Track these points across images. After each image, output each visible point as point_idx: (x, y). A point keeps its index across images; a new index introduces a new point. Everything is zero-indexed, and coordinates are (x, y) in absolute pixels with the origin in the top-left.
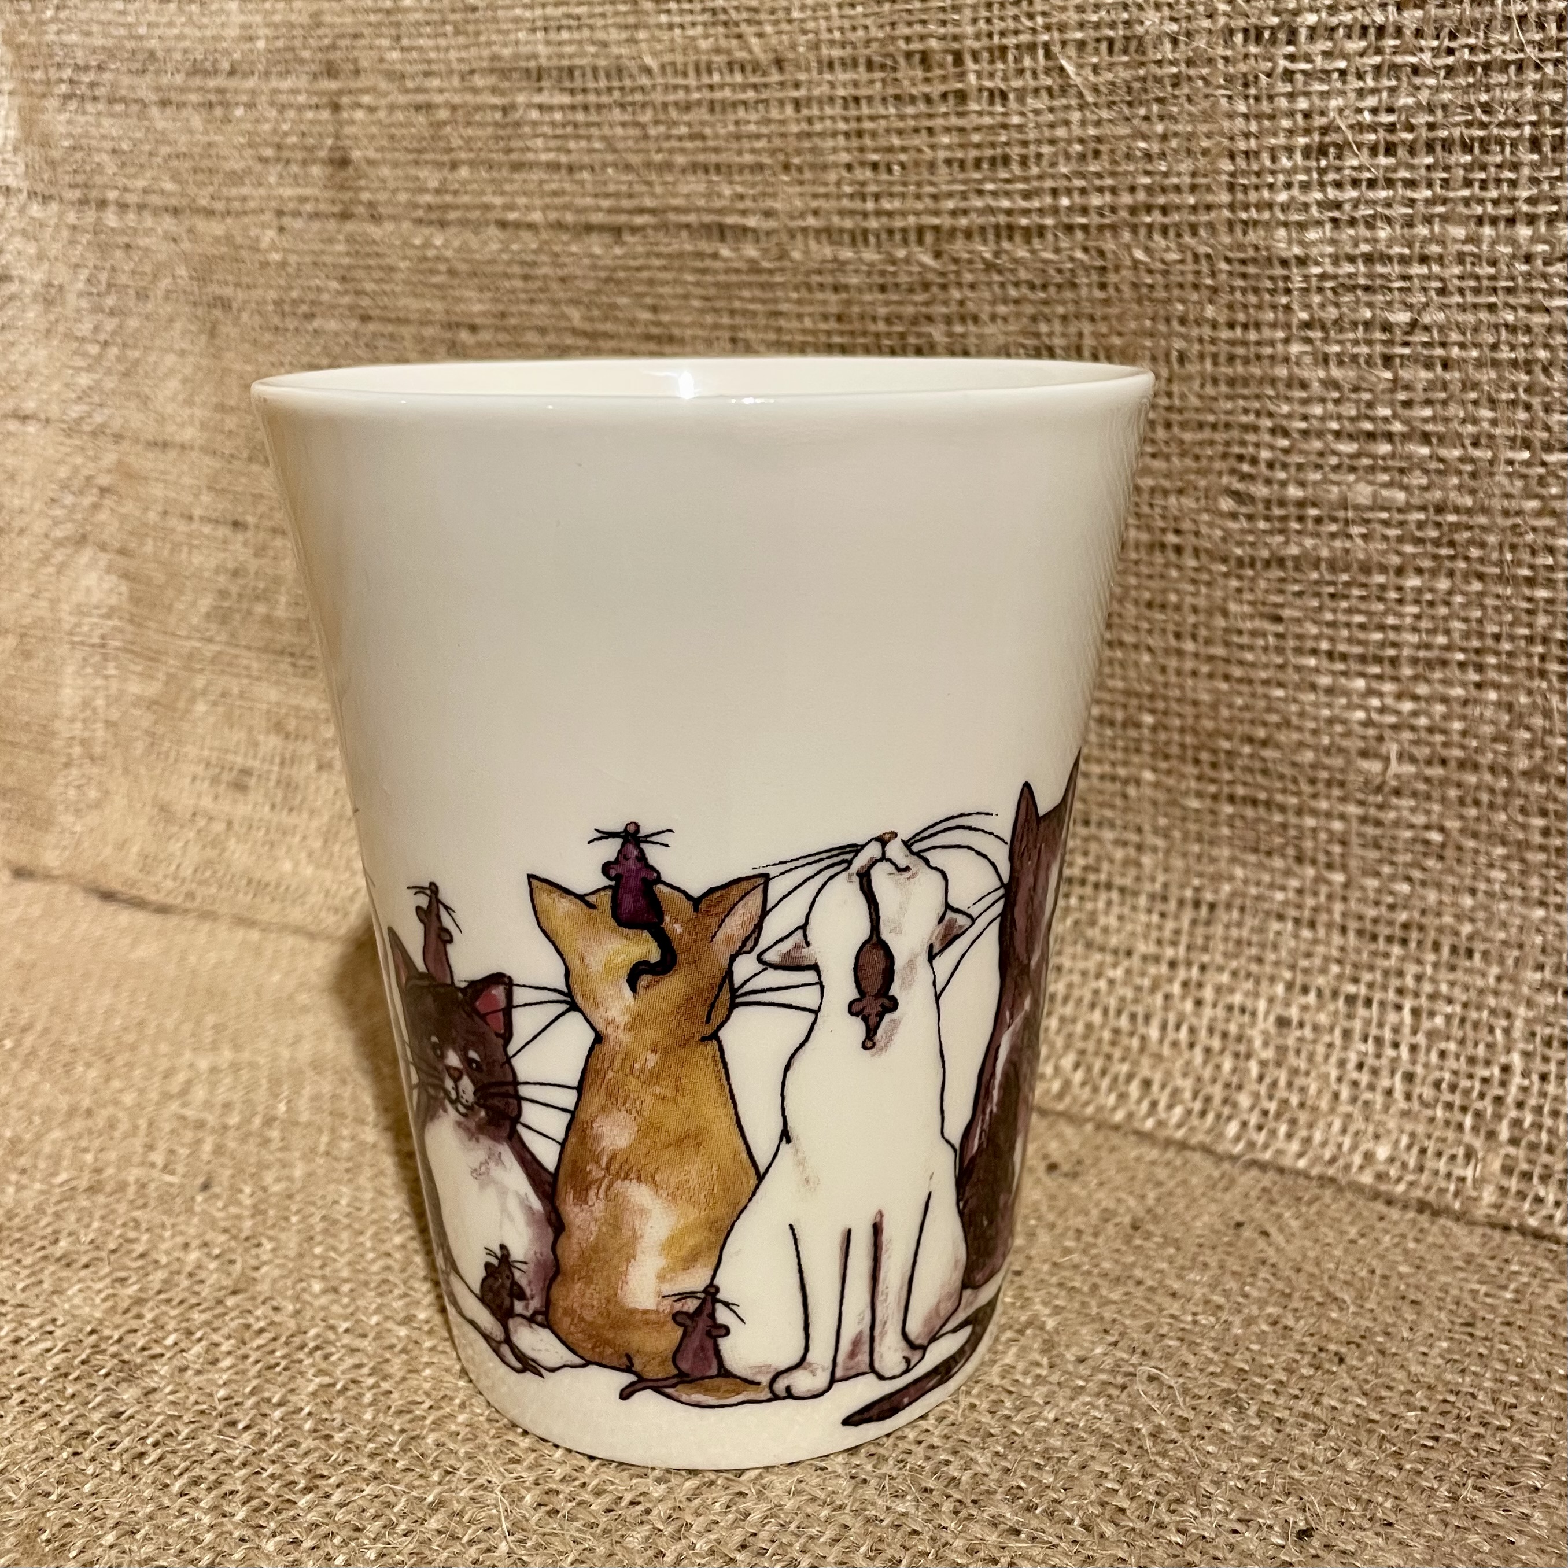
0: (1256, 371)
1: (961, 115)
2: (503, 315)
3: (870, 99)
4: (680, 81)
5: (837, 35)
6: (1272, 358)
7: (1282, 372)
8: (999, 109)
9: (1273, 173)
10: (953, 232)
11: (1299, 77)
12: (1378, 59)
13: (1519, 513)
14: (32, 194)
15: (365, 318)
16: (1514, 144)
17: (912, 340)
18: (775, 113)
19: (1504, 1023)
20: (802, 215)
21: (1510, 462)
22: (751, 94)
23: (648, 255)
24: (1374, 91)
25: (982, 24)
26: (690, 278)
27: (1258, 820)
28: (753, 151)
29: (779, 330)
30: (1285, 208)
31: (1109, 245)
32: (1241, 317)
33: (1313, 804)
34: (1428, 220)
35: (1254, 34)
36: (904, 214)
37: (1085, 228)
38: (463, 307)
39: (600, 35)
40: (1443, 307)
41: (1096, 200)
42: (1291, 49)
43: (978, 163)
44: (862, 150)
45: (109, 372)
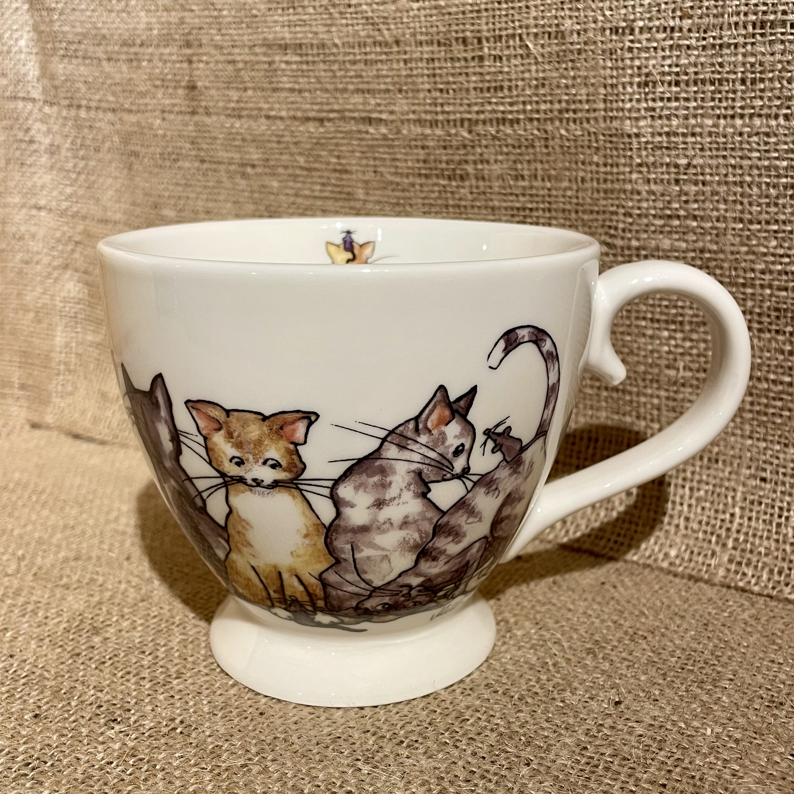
0: (617, 186)
1: (481, 67)
2: (267, 160)
3: (439, 59)
4: (351, 50)
5: (424, 30)
6: (624, 180)
7: (629, 187)
8: (498, 64)
9: (624, 94)
10: (477, 121)
11: (635, 51)
12: (671, 42)
13: (738, 253)
14: (45, 102)
15: (203, 161)
16: (734, 81)
17: (458, 172)
18: (395, 66)
19: (731, 494)
20: (407, 113)
21: (734, 229)
22: (384, 57)
23: (336, 132)
24: (670, 57)
25: (491, 26)
26: (355, 142)
27: (619, 399)
28: (385, 83)
29: (397, 167)
30: (630, 110)
31: (549, 127)
32: (610, 161)
33: (645, 391)
34: (695, 116)
35: (615, 30)
36: (454, 113)
37: (538, 120)
38: (247, 156)
39: (314, 29)
40: (702, 157)
41: (543, 107)
42: (631, 37)
43: (489, 89)
44: (435, 83)
45: (80, 186)
